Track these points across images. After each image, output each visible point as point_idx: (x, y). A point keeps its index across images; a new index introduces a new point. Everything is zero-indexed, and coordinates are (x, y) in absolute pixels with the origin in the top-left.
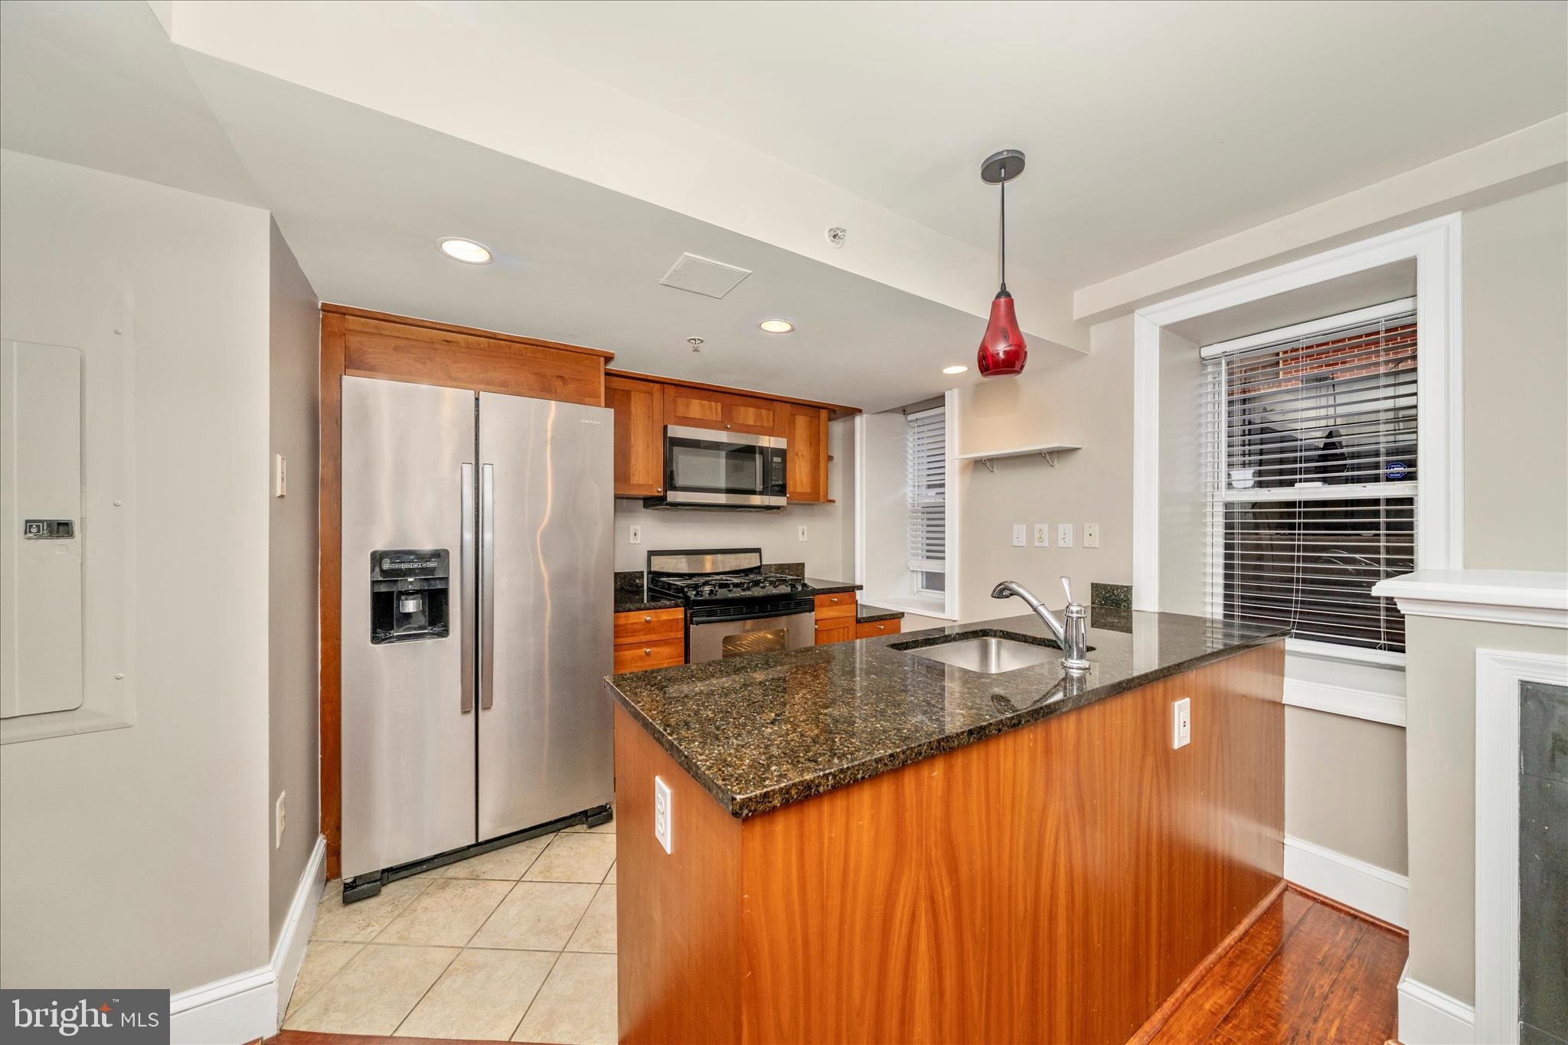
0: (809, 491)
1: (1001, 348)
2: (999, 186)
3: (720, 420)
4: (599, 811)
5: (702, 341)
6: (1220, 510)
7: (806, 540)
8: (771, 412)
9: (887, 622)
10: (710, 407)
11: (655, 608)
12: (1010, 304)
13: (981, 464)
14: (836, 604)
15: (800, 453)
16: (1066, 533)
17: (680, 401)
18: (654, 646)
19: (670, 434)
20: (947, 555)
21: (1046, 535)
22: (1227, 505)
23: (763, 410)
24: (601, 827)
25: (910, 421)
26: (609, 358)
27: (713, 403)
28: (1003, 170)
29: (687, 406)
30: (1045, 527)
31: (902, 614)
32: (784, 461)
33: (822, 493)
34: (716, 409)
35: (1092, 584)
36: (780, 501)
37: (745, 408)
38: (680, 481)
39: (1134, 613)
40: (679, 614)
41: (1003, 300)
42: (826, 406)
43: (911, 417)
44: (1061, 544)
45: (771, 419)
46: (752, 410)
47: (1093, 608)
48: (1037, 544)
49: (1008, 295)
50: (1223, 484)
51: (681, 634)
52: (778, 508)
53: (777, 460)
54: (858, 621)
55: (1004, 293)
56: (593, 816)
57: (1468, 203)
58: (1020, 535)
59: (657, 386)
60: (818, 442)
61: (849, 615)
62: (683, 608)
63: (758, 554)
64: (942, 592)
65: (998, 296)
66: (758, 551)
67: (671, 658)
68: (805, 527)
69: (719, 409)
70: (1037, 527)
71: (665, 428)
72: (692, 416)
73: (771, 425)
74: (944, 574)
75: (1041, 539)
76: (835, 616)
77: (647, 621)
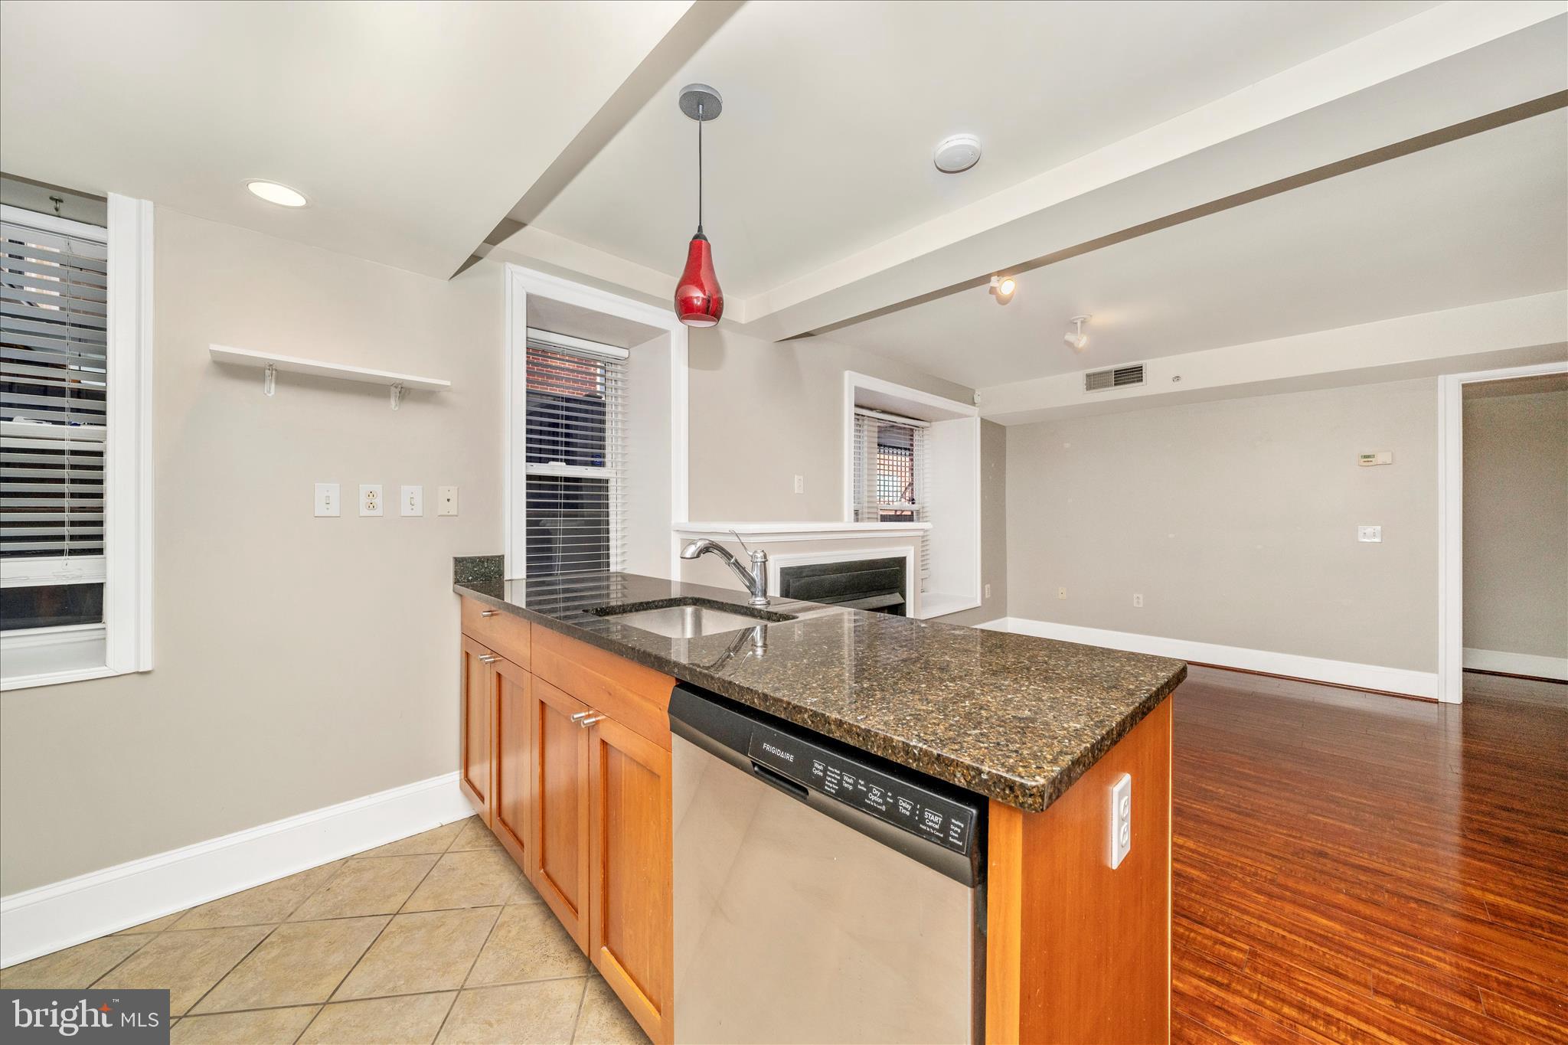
16: (412, 499)
20: (109, 543)
21: (378, 501)
28: (700, 106)
30: (378, 489)
35: (456, 559)
44: (406, 511)
48: (364, 512)
58: (328, 499)
75: (372, 506)
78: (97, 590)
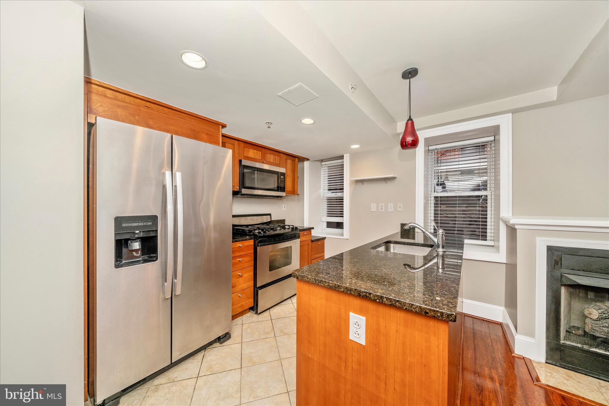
0: (292, 190)
1: (409, 139)
2: (408, 80)
3: (261, 159)
4: (224, 335)
5: (272, 123)
6: (433, 198)
7: (285, 210)
8: (279, 157)
9: (320, 241)
10: (257, 153)
11: (243, 240)
12: (413, 123)
13: (357, 181)
14: (306, 235)
15: (289, 175)
16: (391, 207)
17: (246, 149)
18: (242, 257)
19: (243, 164)
20: (344, 215)
21: (383, 208)
22: (435, 197)
23: (276, 156)
24: (226, 342)
25: (322, 165)
26: (224, 126)
27: (258, 152)
28: (410, 75)
29: (248, 152)
30: (383, 205)
31: (325, 238)
32: (284, 178)
33: (296, 191)
34: (259, 154)
35: (401, 224)
36: (283, 194)
37: (270, 155)
38: (247, 184)
39: (416, 233)
40: (251, 242)
41: (410, 122)
42: (297, 156)
43: (323, 163)
44: (389, 210)
45: (279, 160)
46: (272, 156)
47: (401, 232)
48: (380, 210)
49: (412, 120)
50: (433, 191)
51: (252, 251)
52: (281, 197)
53: (282, 177)
54: (312, 241)
55: (410, 119)
56: (222, 338)
57: (514, 112)
58: (373, 207)
59: (236, 142)
60: (294, 170)
61: (308, 239)
62: (253, 240)
63: (270, 216)
64: (342, 230)
65: (408, 121)
66: (270, 215)
67: (249, 262)
68: (285, 205)
69: (260, 154)
70: (380, 204)
71: (240, 161)
72: (250, 156)
73: (279, 163)
74: (343, 223)
76: (304, 240)
77: (239, 246)
78: (342, 223)
